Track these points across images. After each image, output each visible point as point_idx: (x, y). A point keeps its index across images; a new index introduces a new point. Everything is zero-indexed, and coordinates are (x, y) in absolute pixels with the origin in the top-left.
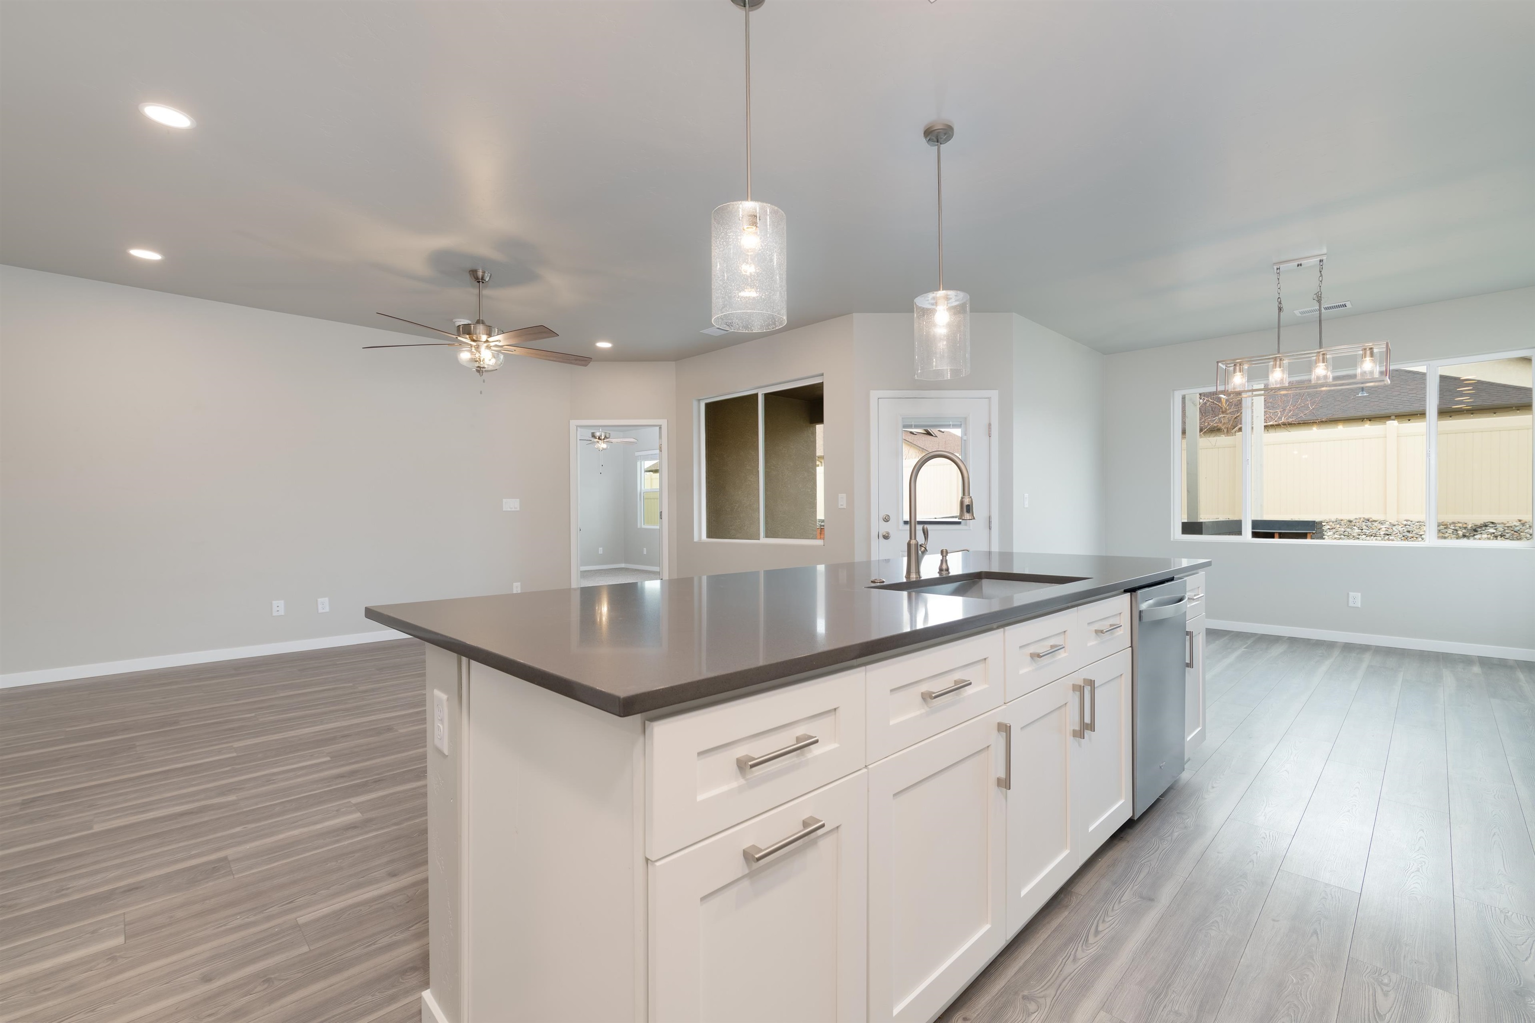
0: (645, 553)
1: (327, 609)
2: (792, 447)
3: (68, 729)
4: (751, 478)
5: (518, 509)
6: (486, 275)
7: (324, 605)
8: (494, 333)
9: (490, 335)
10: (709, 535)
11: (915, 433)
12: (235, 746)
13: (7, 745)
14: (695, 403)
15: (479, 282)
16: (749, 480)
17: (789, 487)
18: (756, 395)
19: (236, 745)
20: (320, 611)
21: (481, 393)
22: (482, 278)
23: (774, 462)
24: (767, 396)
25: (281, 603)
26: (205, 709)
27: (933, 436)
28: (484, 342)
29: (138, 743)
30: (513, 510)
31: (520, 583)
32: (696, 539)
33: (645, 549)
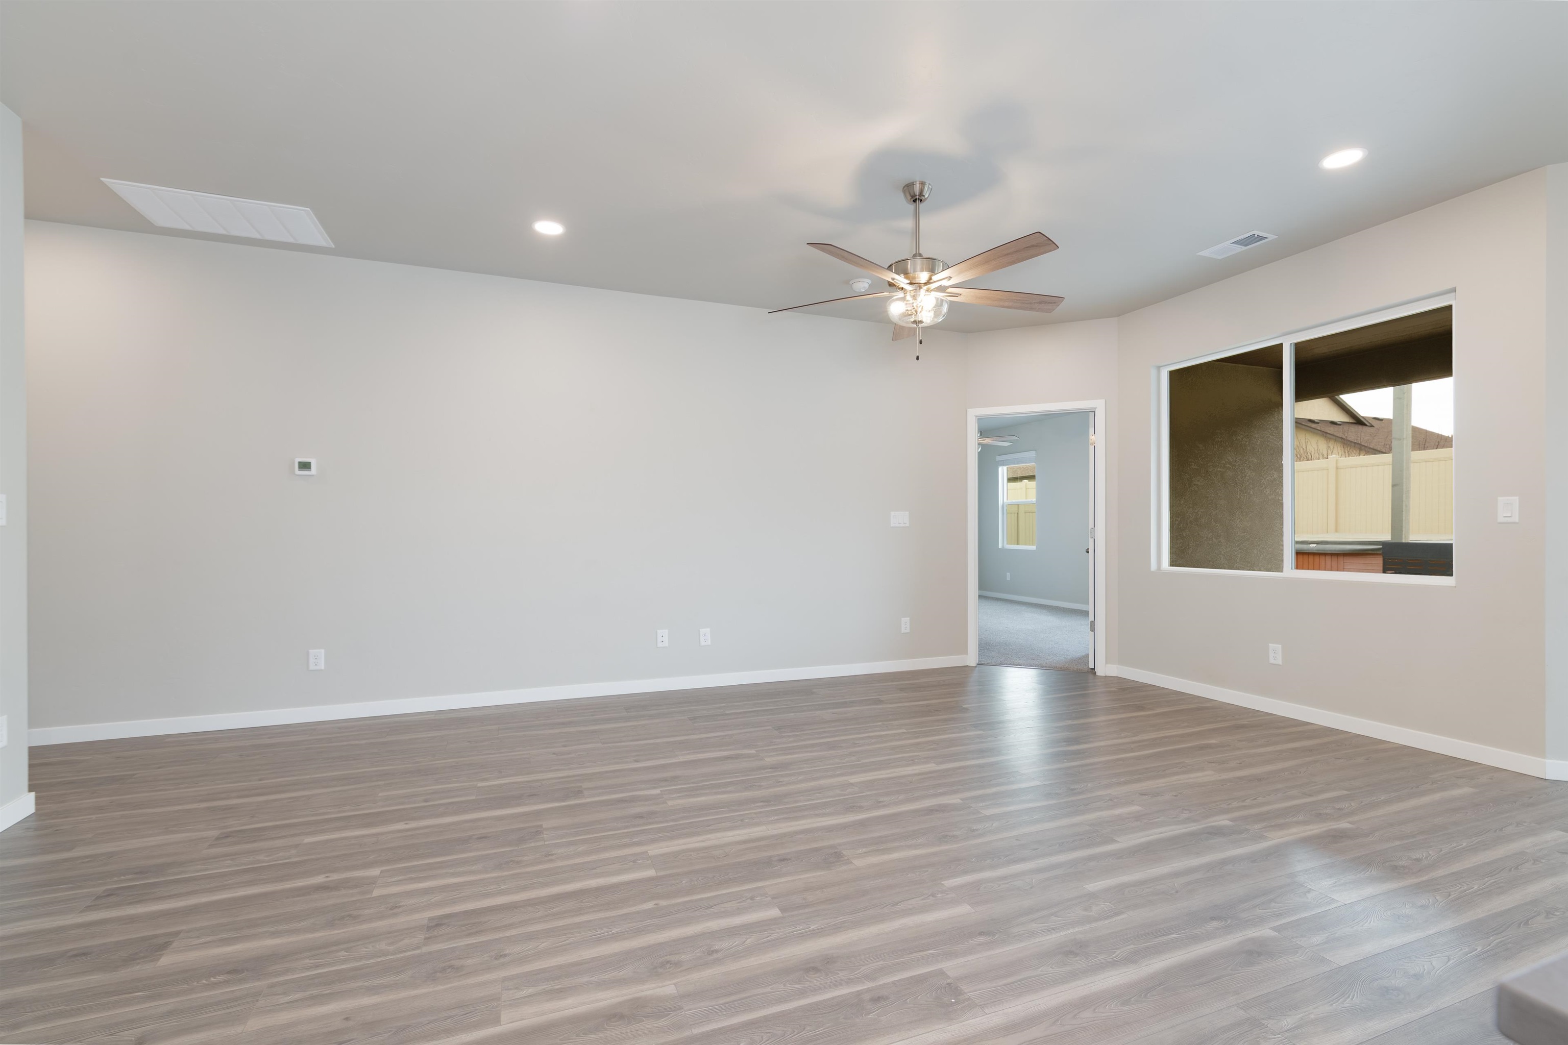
0: (1008, 579)
1: (709, 642)
2: (1257, 436)
3: (480, 784)
4: (1199, 481)
5: (907, 525)
6: (926, 188)
7: (706, 636)
8: (938, 271)
9: (932, 271)
10: (1173, 563)
11: (1338, 423)
12: (651, 853)
13: (426, 801)
14: (1153, 372)
15: (915, 201)
16: (1195, 485)
17: (1252, 493)
18: (1280, 346)
19: (655, 850)
20: (703, 643)
21: (918, 358)
22: (921, 194)
23: (1230, 458)
24: (1299, 348)
25: (665, 632)
26: (607, 772)
27: (1366, 425)
28: (924, 284)
29: (546, 824)
30: (901, 525)
31: (909, 618)
32: (1154, 567)
33: (1008, 574)
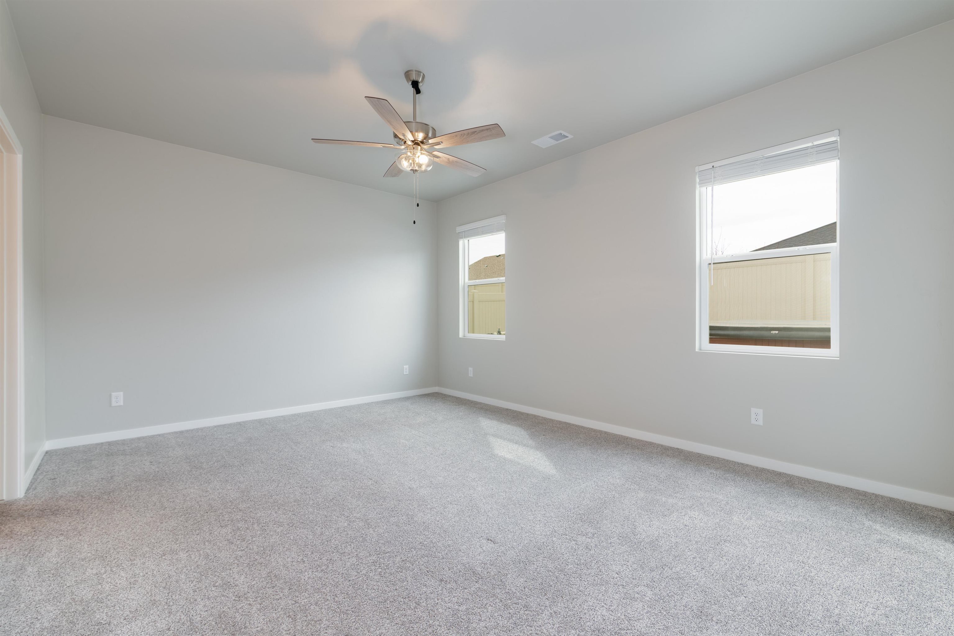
33: (471, 369)
